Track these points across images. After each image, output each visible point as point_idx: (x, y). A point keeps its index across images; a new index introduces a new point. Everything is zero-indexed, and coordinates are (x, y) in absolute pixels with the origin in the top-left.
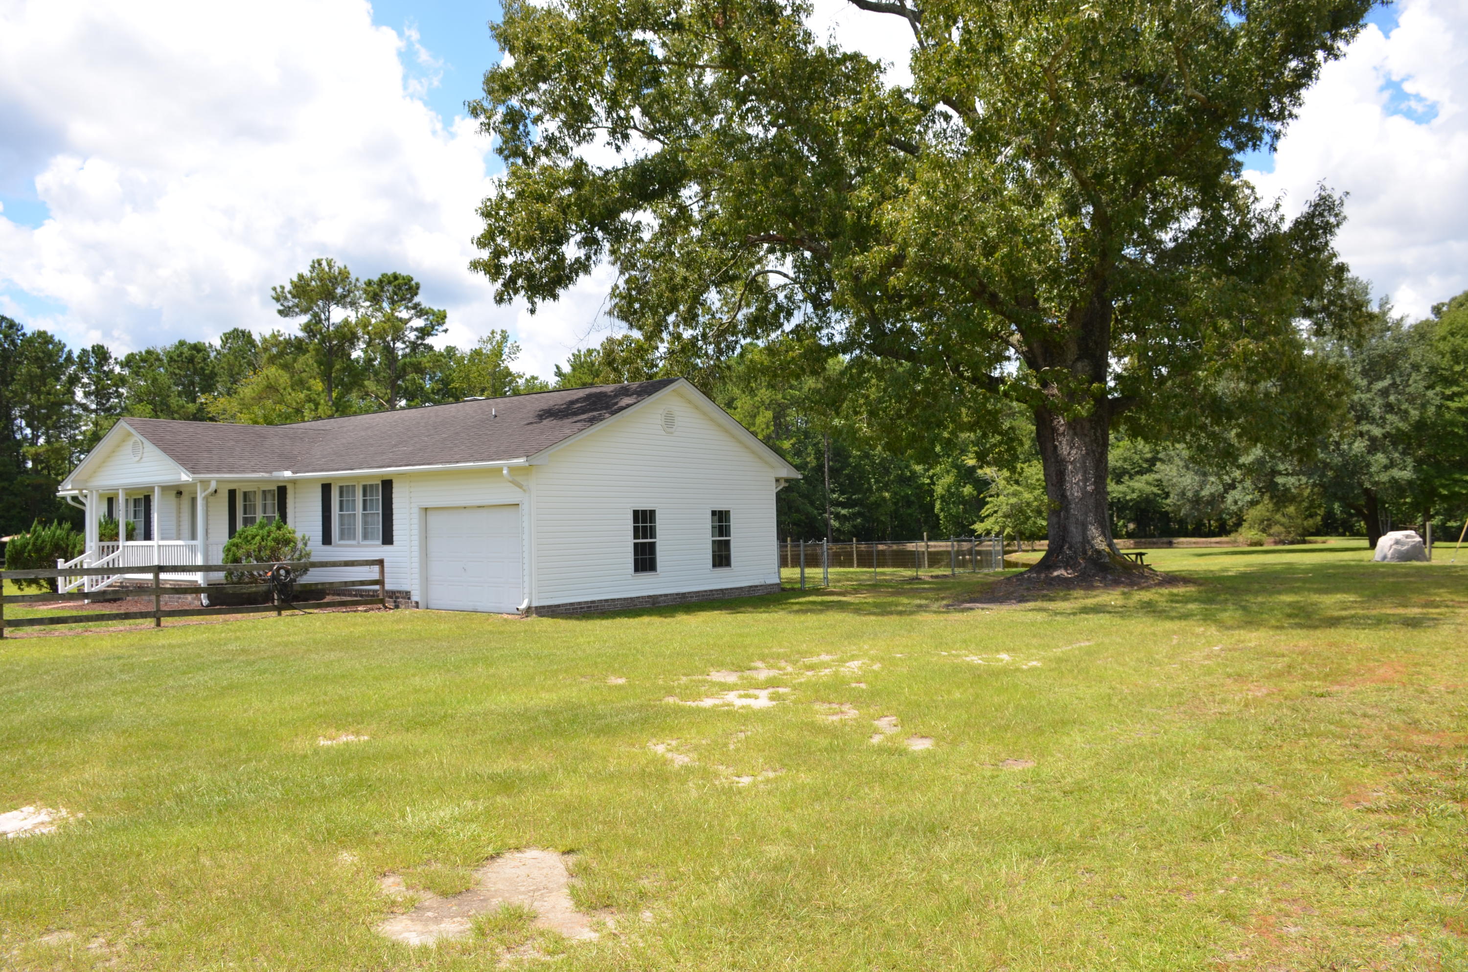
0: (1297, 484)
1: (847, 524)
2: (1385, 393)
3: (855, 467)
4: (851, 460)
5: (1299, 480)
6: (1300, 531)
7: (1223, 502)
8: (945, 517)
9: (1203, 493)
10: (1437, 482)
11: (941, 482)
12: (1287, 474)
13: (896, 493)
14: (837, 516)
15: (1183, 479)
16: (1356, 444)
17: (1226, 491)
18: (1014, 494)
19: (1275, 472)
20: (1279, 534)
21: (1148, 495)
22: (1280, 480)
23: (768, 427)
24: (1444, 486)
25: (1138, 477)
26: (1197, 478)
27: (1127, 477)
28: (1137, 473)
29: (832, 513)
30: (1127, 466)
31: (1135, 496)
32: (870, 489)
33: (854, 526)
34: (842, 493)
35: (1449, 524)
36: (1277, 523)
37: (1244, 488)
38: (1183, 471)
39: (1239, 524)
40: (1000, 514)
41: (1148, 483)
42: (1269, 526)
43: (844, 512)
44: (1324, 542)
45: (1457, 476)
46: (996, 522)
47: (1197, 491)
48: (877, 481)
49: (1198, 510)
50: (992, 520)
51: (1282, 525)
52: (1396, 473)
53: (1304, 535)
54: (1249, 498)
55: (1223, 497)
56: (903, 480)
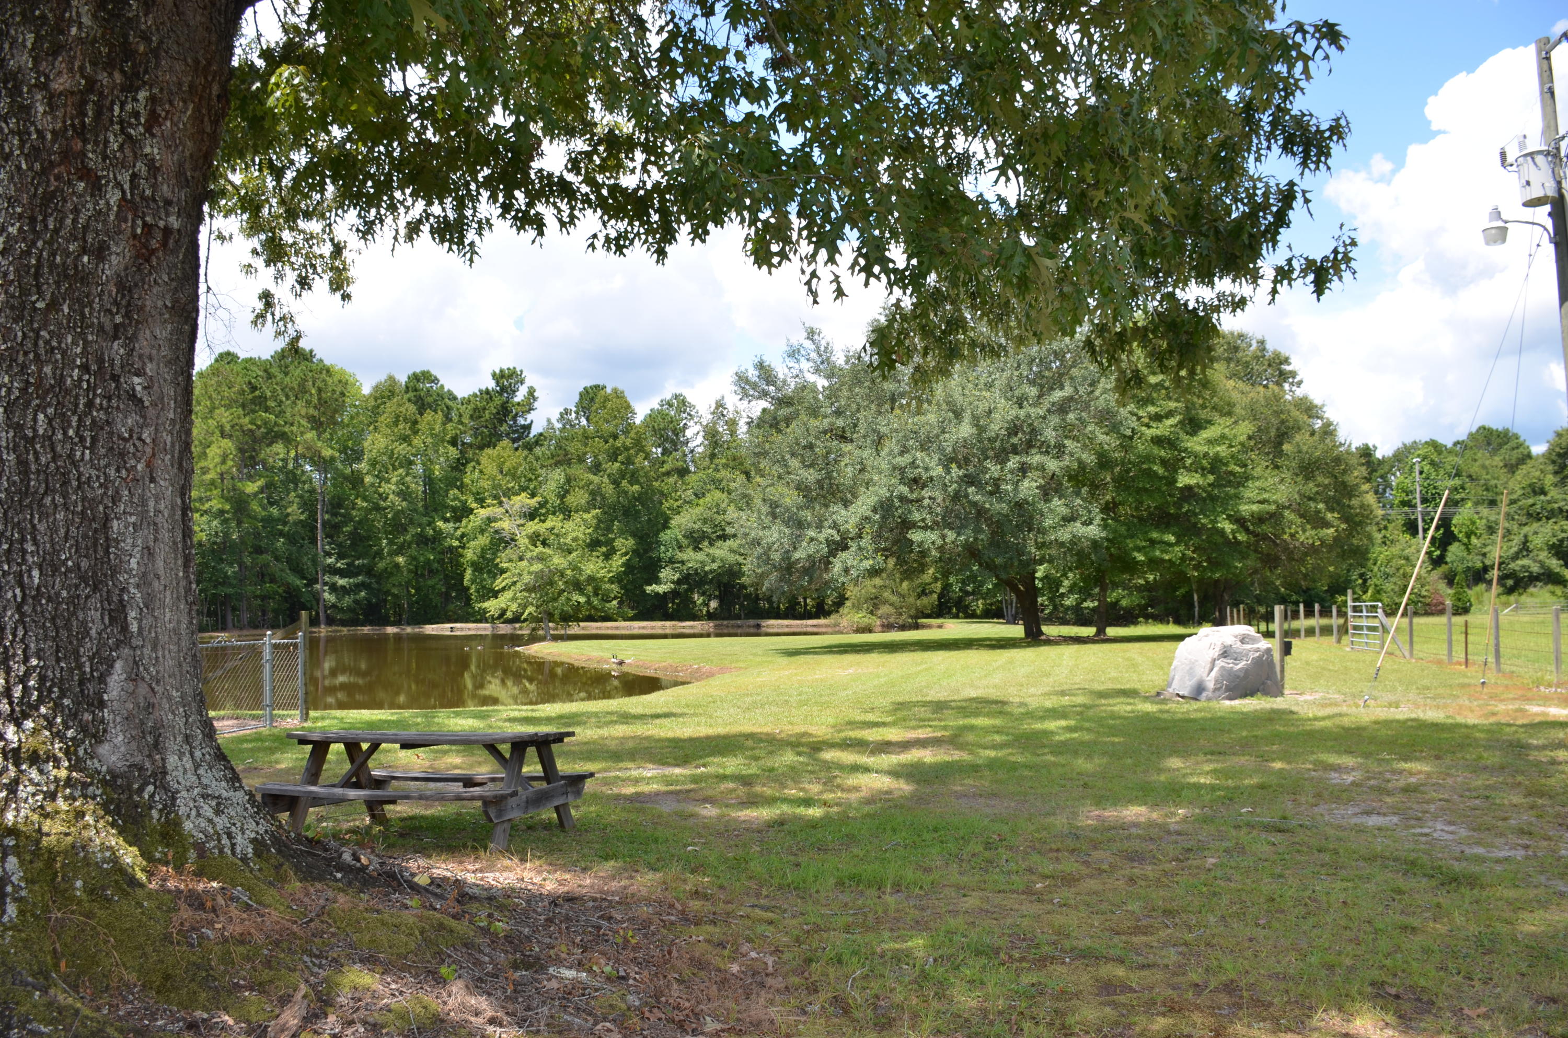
0: (939, 542)
1: (347, 598)
2: (1062, 408)
3: (360, 522)
4: (354, 513)
5: (943, 537)
6: (913, 612)
7: (827, 570)
8: (477, 591)
9: (796, 555)
10: (1130, 544)
11: (472, 544)
12: (926, 528)
13: (414, 558)
14: (333, 588)
15: (766, 532)
16: (1026, 483)
17: (833, 553)
18: (541, 558)
19: (907, 525)
20: (888, 616)
21: (731, 566)
22: (915, 536)
23: (223, 462)
24: (1139, 549)
25: (719, 543)
26: (788, 531)
27: (706, 543)
28: (719, 537)
29: (325, 584)
30: (707, 529)
31: (715, 566)
32: (379, 553)
33: (356, 602)
34: (340, 556)
35: (1085, 605)
36: (886, 602)
37: (860, 549)
38: (767, 520)
39: (840, 602)
40: (519, 585)
41: (732, 551)
42: (876, 606)
43: (342, 582)
44: (940, 627)
45: (1155, 535)
46: (514, 599)
47: (788, 552)
48: (391, 542)
49: (790, 583)
50: (508, 594)
51: (892, 605)
52: (1078, 528)
53: (917, 617)
54: (867, 564)
55: (827, 562)
56: (423, 541)
